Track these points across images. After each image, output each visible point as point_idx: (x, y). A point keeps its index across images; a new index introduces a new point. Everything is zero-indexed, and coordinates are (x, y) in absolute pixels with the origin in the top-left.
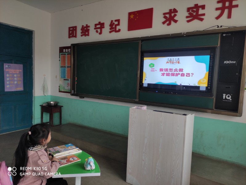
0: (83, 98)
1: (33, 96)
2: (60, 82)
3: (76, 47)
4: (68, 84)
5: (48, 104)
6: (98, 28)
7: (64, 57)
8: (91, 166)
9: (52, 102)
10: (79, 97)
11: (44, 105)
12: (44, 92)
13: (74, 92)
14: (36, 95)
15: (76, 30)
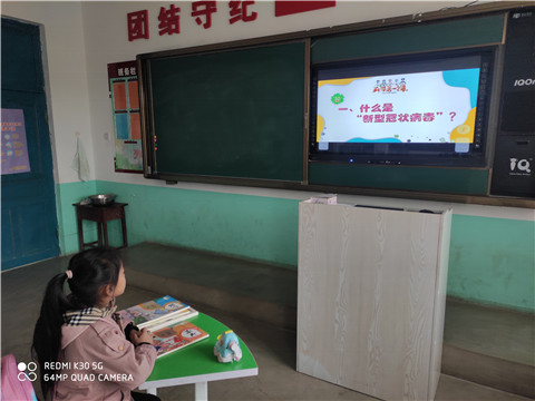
0: (176, 182)
1: (56, 183)
2: (115, 148)
3: (149, 62)
4: (136, 152)
5: (92, 200)
6: (201, 12)
7: (120, 87)
8: (233, 353)
9: (100, 197)
10: (164, 182)
11: (82, 203)
12: (79, 173)
13: (153, 169)
14: (61, 182)
15: (145, 20)
